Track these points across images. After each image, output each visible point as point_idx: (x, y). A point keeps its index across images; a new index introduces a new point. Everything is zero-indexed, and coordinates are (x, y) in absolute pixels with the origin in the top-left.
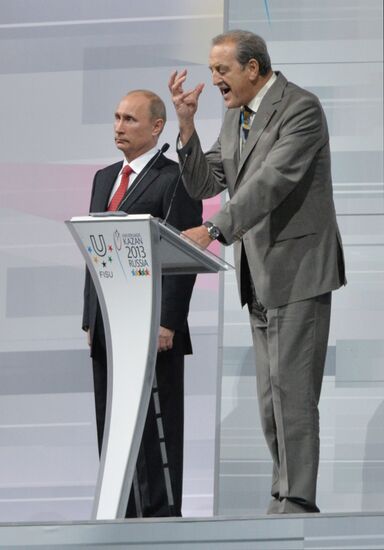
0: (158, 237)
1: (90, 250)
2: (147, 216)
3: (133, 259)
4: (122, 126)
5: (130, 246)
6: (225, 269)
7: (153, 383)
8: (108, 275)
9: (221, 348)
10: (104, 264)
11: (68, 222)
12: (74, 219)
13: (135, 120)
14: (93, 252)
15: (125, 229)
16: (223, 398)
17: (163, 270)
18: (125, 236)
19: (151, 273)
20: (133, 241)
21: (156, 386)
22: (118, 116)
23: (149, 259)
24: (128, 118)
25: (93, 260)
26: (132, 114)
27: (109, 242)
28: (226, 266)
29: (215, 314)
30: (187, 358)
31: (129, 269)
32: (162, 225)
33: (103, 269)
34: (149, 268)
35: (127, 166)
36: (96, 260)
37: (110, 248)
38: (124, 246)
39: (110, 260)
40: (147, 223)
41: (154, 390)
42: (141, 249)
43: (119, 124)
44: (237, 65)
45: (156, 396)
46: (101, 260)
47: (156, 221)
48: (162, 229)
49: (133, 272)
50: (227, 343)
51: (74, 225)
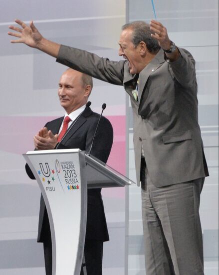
0: (84, 164)
1: (39, 173)
2: (77, 150)
3: (68, 178)
4: (64, 91)
5: (66, 170)
6: (129, 184)
7: (82, 260)
8: (52, 189)
9: (127, 236)
10: (49, 182)
11: (25, 155)
12: (28, 153)
13: (72, 87)
14: (42, 174)
15: (62, 159)
16: (129, 270)
17: (89, 185)
18: (63, 163)
19: (80, 187)
20: (68, 167)
21: (84, 262)
22: (61, 86)
23: (79, 178)
24: (67, 86)
25: (41, 180)
26: (70, 84)
27: (52, 167)
28: (130, 182)
29: (123, 214)
30: (105, 243)
31: (65, 185)
32: (87, 156)
33: (49, 186)
34: (79, 184)
35: (67, 117)
36: (44, 180)
37: (53, 172)
38: (62, 170)
39: (53, 179)
40: (77, 154)
41: (83, 265)
42: (73, 172)
43: (61, 90)
44: (132, 45)
45: (85, 269)
46: (47, 179)
47: (83, 153)
48: (87, 159)
49: (68, 187)
50: (130, 234)
51: (28, 156)
